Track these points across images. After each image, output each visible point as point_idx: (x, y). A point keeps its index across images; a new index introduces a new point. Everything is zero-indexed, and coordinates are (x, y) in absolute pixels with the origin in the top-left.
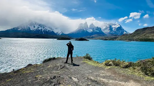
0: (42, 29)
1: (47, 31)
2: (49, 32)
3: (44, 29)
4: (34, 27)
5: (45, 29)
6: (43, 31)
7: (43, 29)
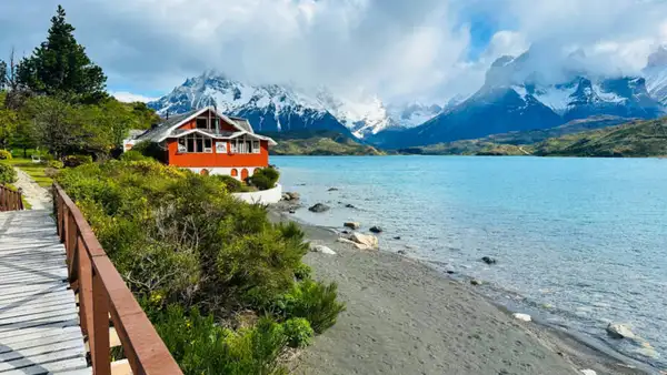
0: (271, 107)
1: (301, 113)
2: (310, 119)
3: (282, 104)
4: (237, 95)
5: (288, 104)
6: (276, 114)
7: (280, 106)
